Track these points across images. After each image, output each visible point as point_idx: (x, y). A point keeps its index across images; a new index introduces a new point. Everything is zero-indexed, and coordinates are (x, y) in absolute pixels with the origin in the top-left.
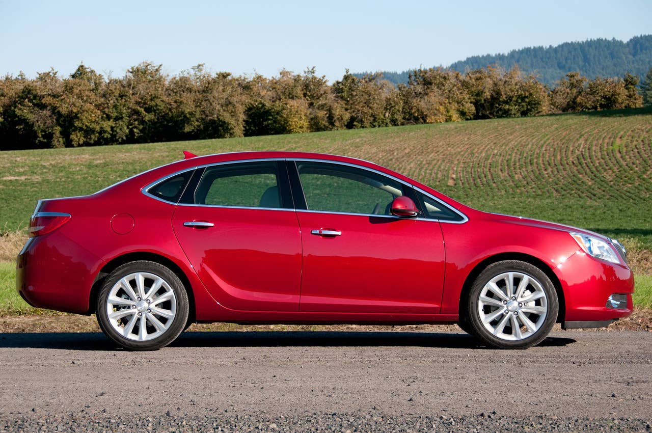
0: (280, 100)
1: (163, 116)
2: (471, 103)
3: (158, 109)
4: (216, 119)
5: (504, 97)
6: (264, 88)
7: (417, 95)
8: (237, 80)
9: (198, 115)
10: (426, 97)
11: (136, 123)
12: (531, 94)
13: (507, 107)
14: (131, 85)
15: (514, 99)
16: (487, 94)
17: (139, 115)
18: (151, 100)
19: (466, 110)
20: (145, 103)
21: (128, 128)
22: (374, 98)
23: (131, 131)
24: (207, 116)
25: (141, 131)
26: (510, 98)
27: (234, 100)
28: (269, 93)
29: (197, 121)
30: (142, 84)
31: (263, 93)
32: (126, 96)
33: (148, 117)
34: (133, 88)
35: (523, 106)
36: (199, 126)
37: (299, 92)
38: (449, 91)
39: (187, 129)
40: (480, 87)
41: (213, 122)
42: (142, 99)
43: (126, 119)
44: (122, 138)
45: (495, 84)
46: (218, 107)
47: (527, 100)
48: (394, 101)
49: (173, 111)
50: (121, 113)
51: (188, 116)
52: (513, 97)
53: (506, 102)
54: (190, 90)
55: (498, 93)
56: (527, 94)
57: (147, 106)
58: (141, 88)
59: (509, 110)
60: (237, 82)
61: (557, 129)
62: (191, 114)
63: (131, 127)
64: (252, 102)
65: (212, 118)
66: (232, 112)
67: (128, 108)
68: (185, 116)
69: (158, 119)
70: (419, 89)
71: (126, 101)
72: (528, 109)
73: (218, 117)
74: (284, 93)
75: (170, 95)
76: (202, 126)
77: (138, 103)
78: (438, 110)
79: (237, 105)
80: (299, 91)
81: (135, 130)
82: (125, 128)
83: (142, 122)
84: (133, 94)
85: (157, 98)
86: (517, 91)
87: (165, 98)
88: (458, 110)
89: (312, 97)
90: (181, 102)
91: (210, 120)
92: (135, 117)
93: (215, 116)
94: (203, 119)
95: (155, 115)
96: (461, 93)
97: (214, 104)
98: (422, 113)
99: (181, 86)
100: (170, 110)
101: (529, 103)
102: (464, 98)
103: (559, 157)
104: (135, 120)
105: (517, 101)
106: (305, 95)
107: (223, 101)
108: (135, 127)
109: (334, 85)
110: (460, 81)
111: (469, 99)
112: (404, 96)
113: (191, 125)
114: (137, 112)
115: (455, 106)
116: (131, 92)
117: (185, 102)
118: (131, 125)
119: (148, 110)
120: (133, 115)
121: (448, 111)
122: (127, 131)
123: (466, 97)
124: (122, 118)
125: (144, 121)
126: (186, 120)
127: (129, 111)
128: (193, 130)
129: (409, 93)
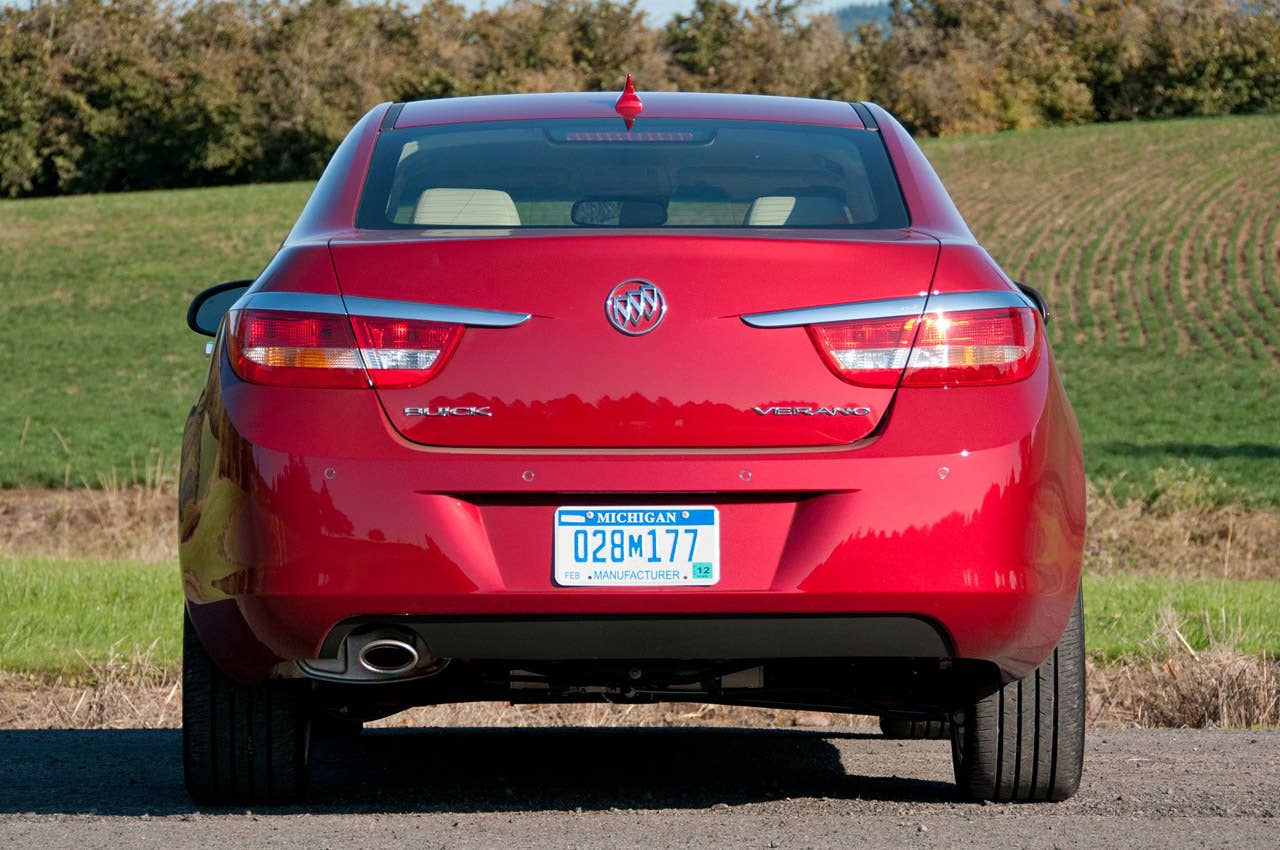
0: (498, 71)
1: (147, 121)
2: (1080, 80)
3: (131, 100)
4: (300, 128)
5: (1178, 65)
6: (451, 34)
7: (915, 57)
8: (377, 12)
9: (248, 118)
10: (938, 64)
11: (64, 138)
12: (1261, 55)
13: (1189, 93)
14: (48, 25)
15: (1212, 68)
16: (1134, 54)
17: (72, 116)
18: (109, 68)
19: (1063, 104)
20: (92, 80)
21: (38, 155)
22: (780, 66)
23: (48, 165)
24: (274, 118)
25: (79, 164)
26: (1200, 68)
27: (357, 69)
28: (469, 52)
29: (246, 133)
30: (85, 22)
31: (449, 50)
32: (31, 57)
33: (100, 122)
34: (56, 33)
35: (1238, 90)
36: (248, 149)
37: (558, 47)
38: (1013, 46)
39: (215, 158)
40: (1110, 34)
41: (291, 137)
42: (84, 66)
43: (32, 127)
44: (21, 186)
45: (1156, 25)
46: (308, 92)
47: (1250, 71)
48: (839, 75)
49: (176, 102)
50: (16, 110)
51: (216, 118)
52: (1206, 63)
53: (1189, 81)
54: (226, 41)
55: (1164, 52)
56: (1251, 53)
57: (95, 88)
58: (80, 35)
59: (1194, 102)
60: (376, 19)
61: (1264, 154)
62: (225, 112)
63: (46, 151)
64: (415, 79)
65: (286, 125)
66: (350, 107)
67: (40, 94)
68: (207, 119)
69: (130, 128)
70: (921, 38)
71: (31, 73)
72: (1253, 100)
73: (306, 124)
74: (512, 52)
75: (165, 54)
76: (259, 151)
77: (67, 79)
78: (975, 103)
79: (368, 86)
80: (558, 45)
81: (60, 161)
82: (30, 154)
83: (82, 137)
84: (55, 53)
85: (128, 63)
86: (1220, 44)
87: (150, 65)
88: (1039, 103)
89: (598, 63)
90: (196, 78)
91: (285, 132)
92: (59, 121)
93: (300, 118)
94: (260, 129)
95: (121, 116)
96: (1049, 52)
97: (295, 83)
98: (927, 111)
99: (202, 30)
100: (167, 100)
101: (1258, 82)
102: (1057, 68)
103: (1242, 237)
104: (60, 132)
105: (1219, 75)
106: (577, 57)
107: (323, 75)
108: (60, 153)
109: (669, 28)
110: (1049, 14)
111: (1074, 68)
112: (875, 59)
113: (227, 146)
114: (65, 108)
115: (1028, 90)
116: (48, 44)
117: (208, 76)
118: (48, 143)
119: (99, 100)
120: (53, 114)
121: (1005, 106)
122: (35, 164)
123: (1065, 63)
124: (18, 124)
125: (87, 136)
126: (211, 131)
127: (42, 103)
128: (232, 162)
129: (890, 50)
